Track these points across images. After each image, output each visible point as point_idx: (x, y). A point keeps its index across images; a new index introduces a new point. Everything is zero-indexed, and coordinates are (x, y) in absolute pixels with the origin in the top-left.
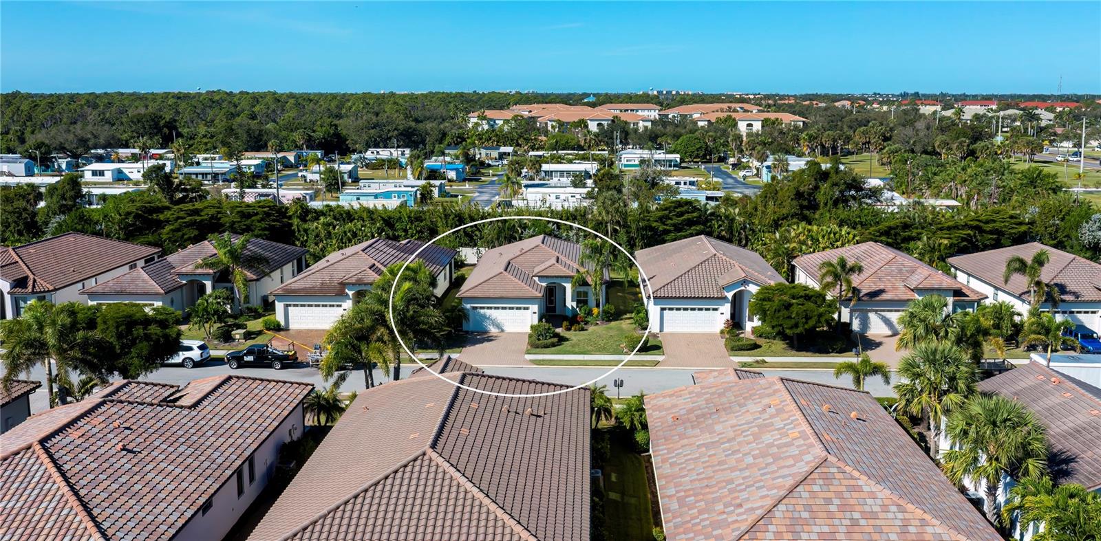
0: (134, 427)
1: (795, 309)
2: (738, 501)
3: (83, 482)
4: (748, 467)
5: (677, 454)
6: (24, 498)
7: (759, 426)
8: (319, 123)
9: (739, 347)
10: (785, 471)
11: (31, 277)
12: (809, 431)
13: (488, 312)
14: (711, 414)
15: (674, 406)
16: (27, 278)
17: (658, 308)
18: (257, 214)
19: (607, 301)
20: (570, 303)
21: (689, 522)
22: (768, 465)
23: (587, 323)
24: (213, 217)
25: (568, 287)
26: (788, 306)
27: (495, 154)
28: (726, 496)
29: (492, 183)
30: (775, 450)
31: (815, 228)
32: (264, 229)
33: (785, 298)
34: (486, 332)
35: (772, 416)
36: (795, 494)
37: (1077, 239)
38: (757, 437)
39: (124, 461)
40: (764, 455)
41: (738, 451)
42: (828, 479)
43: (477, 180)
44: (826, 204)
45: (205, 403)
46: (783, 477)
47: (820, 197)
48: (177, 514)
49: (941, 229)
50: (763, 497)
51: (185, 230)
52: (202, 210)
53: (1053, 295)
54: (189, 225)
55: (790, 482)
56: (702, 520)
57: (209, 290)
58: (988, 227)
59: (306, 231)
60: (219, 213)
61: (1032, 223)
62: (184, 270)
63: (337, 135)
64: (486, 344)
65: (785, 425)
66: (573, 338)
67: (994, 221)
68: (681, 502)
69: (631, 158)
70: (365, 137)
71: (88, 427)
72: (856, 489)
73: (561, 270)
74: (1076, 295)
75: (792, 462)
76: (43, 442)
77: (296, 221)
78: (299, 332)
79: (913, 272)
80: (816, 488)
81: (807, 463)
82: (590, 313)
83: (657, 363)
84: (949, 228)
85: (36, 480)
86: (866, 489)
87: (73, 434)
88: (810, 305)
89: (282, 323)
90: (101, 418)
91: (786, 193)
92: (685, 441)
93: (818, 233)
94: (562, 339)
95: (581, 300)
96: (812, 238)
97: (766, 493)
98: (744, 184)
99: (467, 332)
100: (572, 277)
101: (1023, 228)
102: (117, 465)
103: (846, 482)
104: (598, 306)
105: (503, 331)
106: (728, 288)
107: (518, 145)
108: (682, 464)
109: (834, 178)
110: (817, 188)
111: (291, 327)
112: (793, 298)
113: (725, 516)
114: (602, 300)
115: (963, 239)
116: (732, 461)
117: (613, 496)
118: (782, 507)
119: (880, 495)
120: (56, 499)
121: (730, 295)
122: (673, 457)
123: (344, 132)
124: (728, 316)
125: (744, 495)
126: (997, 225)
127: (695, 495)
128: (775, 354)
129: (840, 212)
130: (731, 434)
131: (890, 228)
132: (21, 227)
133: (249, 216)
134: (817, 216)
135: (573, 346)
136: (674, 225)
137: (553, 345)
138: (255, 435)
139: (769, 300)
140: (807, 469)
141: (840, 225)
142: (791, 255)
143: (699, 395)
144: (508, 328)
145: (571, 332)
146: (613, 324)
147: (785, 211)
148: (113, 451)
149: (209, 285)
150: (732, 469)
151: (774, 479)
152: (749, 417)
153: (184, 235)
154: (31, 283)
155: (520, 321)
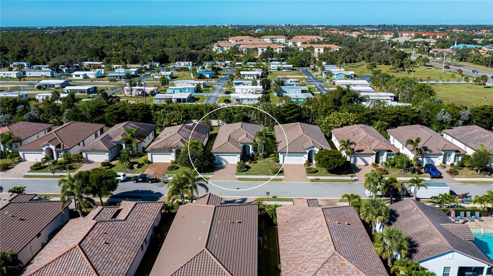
0: (107, 232)
1: (330, 161)
2: (305, 267)
3: (94, 260)
4: (310, 251)
5: (287, 239)
6: (76, 267)
7: (314, 232)
8: (157, 51)
9: (311, 172)
10: (321, 256)
11: (62, 143)
12: (330, 238)
13: (222, 157)
14: (298, 222)
15: (286, 215)
16: (60, 144)
17: (282, 155)
18: (138, 109)
19: (265, 150)
20: (251, 151)
21: (289, 273)
22: (316, 251)
23: (257, 159)
24: (123, 111)
25: (251, 146)
26: (328, 160)
27: (223, 64)
28: (302, 263)
29: (222, 79)
30: (318, 245)
31: (340, 113)
32: (142, 115)
33: (327, 156)
34: (222, 164)
35: (318, 228)
36: (324, 267)
37: (435, 118)
38: (313, 236)
39: (106, 249)
40: (314, 246)
41: (306, 242)
42: (335, 260)
43: (217, 77)
44: (344, 104)
45: (129, 217)
46: (321, 258)
47: (342, 101)
48: (124, 269)
49: (386, 115)
50: (314, 267)
52: (119, 108)
53: (423, 151)
54: (114, 114)
55: (322, 261)
56: (294, 273)
57: (124, 147)
58: (404, 114)
59: (157, 115)
60: (125, 108)
61: (419, 112)
62: (115, 140)
63: (164, 55)
64: (222, 170)
65: (323, 233)
66: (252, 167)
67: (405, 112)
68: (287, 262)
69: (274, 66)
70: (175, 58)
71: (93, 235)
72: (343, 265)
73: (248, 140)
74: (431, 151)
75: (323, 252)
76: (79, 244)
77: (152, 111)
78: (157, 163)
79: (373, 142)
80: (331, 264)
81: (329, 253)
82: (258, 155)
83: (281, 180)
84: (389, 115)
85: (79, 260)
86: (347, 265)
87: (89, 239)
88: (336, 159)
89: (150, 160)
90: (97, 230)
91: (330, 100)
92: (289, 234)
93: (341, 116)
94: (248, 168)
95: (255, 149)
96: (339, 118)
97: (314, 265)
98: (316, 79)
99: (215, 164)
100: (252, 143)
101: (416, 115)
102: (104, 251)
103: (340, 262)
104: (261, 152)
105: (228, 163)
106: (307, 149)
107: (232, 59)
108: (288, 244)
109: (348, 94)
110: (341, 97)
111: (154, 161)
112: (330, 156)
113: (301, 273)
114: (263, 149)
115: (394, 119)
116: (304, 248)
117: (266, 247)
118: (319, 272)
119: (351, 267)
120: (86, 267)
121: (308, 151)
122: (285, 241)
123: (167, 54)
124: (307, 158)
125: (307, 264)
126: (406, 114)
127: (292, 261)
128: (323, 175)
129: (349, 106)
130: (304, 234)
131: (367, 114)
132: (54, 112)
133: (136, 110)
134: (341, 108)
135: (252, 171)
136: (290, 114)
137: (245, 171)
138: (146, 229)
139: (321, 157)
140: (328, 256)
141: (349, 113)
142: (330, 128)
143: (295, 211)
144: (230, 162)
145: (252, 164)
146: (267, 159)
147: (329, 106)
148: (102, 245)
149: (124, 145)
150: (304, 251)
151: (318, 259)
152: (311, 226)
153: (113, 117)
154: (62, 146)
155: (233, 160)
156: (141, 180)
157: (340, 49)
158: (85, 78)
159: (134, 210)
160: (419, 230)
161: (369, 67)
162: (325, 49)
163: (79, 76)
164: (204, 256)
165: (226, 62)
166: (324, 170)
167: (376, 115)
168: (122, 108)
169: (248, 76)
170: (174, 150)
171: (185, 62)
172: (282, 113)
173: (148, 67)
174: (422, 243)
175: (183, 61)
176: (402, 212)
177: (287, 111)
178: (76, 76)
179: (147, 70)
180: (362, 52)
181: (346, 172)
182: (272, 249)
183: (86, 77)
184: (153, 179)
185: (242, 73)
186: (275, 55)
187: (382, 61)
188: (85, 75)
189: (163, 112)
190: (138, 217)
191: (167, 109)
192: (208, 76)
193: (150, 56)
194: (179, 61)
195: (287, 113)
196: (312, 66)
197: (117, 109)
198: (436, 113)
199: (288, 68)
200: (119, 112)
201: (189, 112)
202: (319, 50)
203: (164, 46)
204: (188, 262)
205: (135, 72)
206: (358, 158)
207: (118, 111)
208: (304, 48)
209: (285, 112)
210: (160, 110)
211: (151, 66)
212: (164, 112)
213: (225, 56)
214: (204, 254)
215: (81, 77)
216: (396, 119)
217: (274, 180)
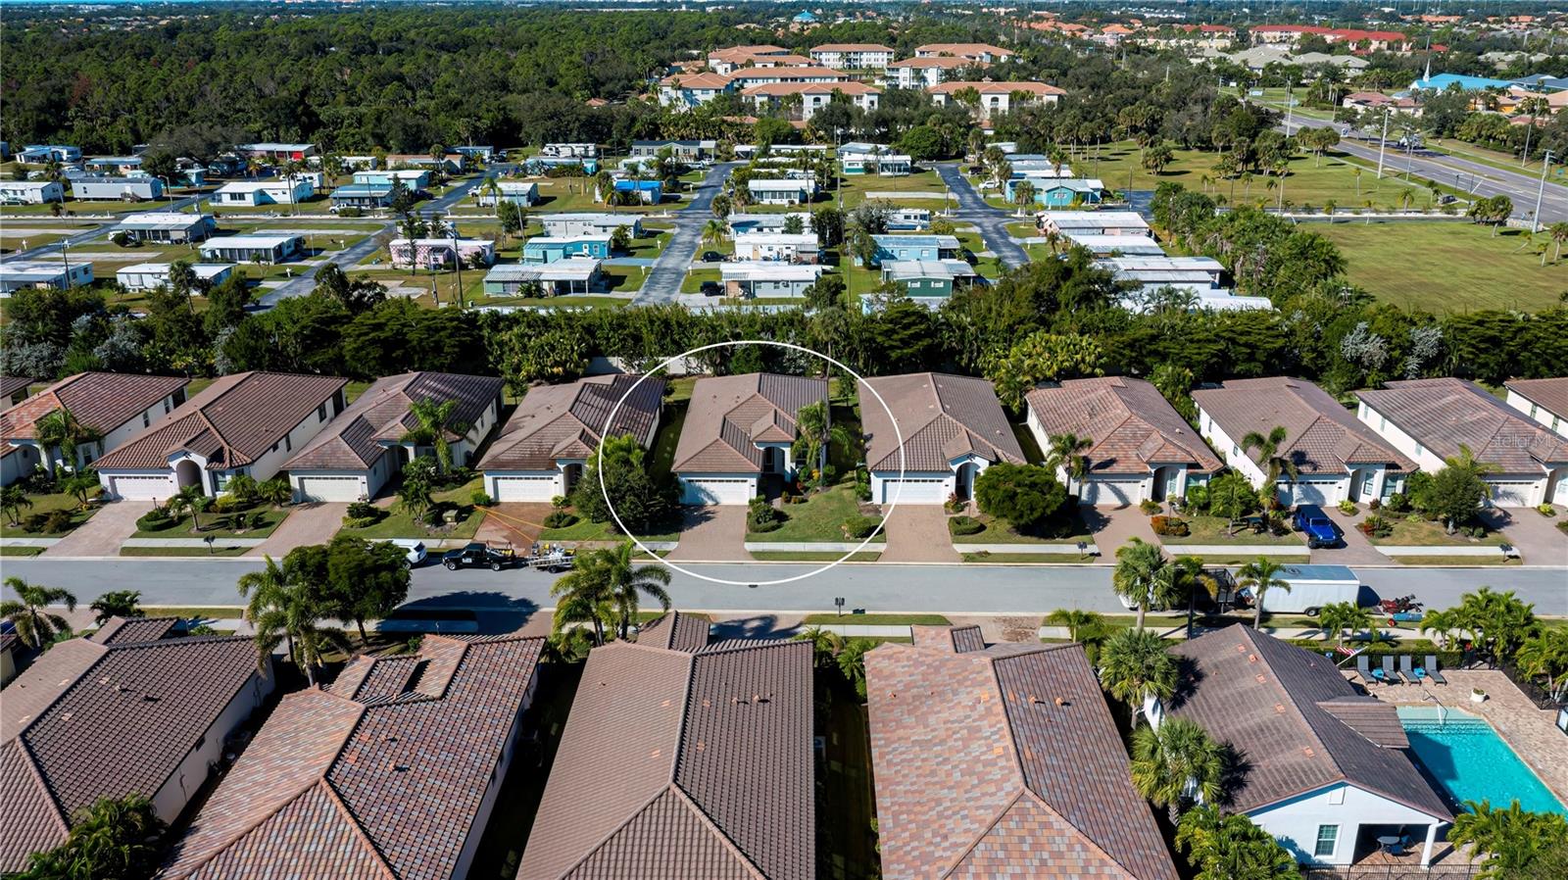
0: (398, 737)
1: (1020, 500)
2: (945, 831)
3: (370, 819)
4: (957, 785)
5: (895, 750)
6: (322, 841)
7: (969, 729)
8: (484, 106)
9: (965, 530)
10: (987, 801)
11: (227, 447)
12: (1012, 750)
13: (704, 485)
14: (927, 697)
15: (893, 675)
17: (881, 480)
18: (444, 328)
19: (829, 461)
20: (789, 465)
21: (901, 848)
22: (973, 787)
23: (806, 489)
24: (399, 332)
25: (787, 451)
26: (1013, 496)
28: (934, 822)
29: (694, 204)
30: (979, 768)
31: (1054, 337)
32: (454, 346)
33: (1010, 486)
34: (702, 505)
35: (982, 718)
36: (994, 831)
37: (1338, 351)
38: (966, 743)
39: (398, 785)
40: (969, 772)
41: (946, 760)
42: (1023, 814)
44: (1067, 305)
45: (453, 688)
46: (985, 808)
47: (1061, 297)
48: (453, 841)
49: (1192, 341)
50: (967, 831)
51: (370, 349)
52: (385, 324)
53: (1293, 465)
54: (373, 342)
55: (990, 818)
56: (913, 849)
57: (412, 457)
58: (1244, 339)
59: (501, 344)
60: (403, 325)
62: (384, 436)
64: (704, 525)
65: (993, 734)
66: (793, 515)
67: (1249, 333)
68: (895, 816)
71: (360, 746)
72: (1047, 825)
73: (782, 434)
74: (1315, 466)
75: (992, 789)
76: (327, 776)
77: (486, 333)
78: (510, 505)
79: (1147, 436)
80: (1012, 825)
81: (1008, 794)
82: (810, 477)
83: (877, 556)
84: (1199, 341)
85: (329, 820)
86: (1056, 826)
87: (350, 758)
88: (1036, 494)
89: (492, 496)
90: (368, 732)
91: (1024, 294)
92: (901, 732)
93: (1057, 344)
94: (781, 517)
95: (800, 458)
96: (1050, 350)
97: (968, 826)
98: (984, 206)
99: (683, 506)
100: (792, 444)
101: (1280, 342)
102: (393, 791)
103: (1039, 818)
104: (818, 466)
105: (717, 504)
106: (954, 462)
107: (721, 134)
108: (897, 764)
109: (1077, 276)
110: (1058, 286)
111: (502, 499)
112: (1019, 485)
113: (932, 848)
114: (823, 459)
115: (1213, 355)
116: (941, 776)
117: (835, 766)
118: (981, 846)
119: (1068, 833)
120: (351, 841)
121: (955, 468)
122: (888, 753)
124: (952, 488)
125: (950, 824)
126: (1252, 339)
127: (909, 813)
128: (999, 540)
129: (1082, 313)
130: (942, 734)
131: (1136, 340)
133: (437, 330)
134: (1057, 317)
135: (793, 529)
136: (901, 340)
137: (773, 528)
138: (503, 721)
139: (994, 487)
140: (1006, 803)
141: (1082, 334)
142: (1023, 389)
143: (917, 664)
144: (725, 501)
145: (792, 504)
146: (835, 489)
147: (1022, 313)
148: (386, 774)
149: (411, 450)
150: (942, 785)
151: (977, 808)
152: (960, 713)
153: (368, 354)
154: (227, 455)
155: (736, 494)
156: (469, 560)
157: (1060, 96)
158: (262, 203)
159: (464, 667)
160: (1258, 720)
161: (1150, 163)
162: (1014, 98)
163: (241, 196)
164: (670, 806)
165: (704, 144)
166: (1004, 525)
167: (1162, 344)
168: (394, 326)
169: (774, 197)
170: (562, 467)
171: (574, 146)
172: (879, 339)
173: (457, 161)
174: (1263, 758)
175: (566, 142)
176: (1216, 667)
177: (894, 331)
178: (233, 196)
179: (454, 172)
180: (1129, 108)
181: (1065, 531)
182: (853, 773)
183: (264, 199)
184: (505, 558)
185: (754, 185)
186: (855, 120)
187: (1191, 137)
188: (261, 193)
189: (517, 336)
190: (476, 685)
191: (529, 326)
192: (647, 195)
193: (460, 125)
194: (555, 141)
195: (895, 337)
196: (970, 157)
197: (379, 327)
198: (1341, 336)
199: (899, 167)
200: (386, 338)
201: (599, 333)
202: (995, 100)
203: (504, 86)
204: (628, 823)
205: (418, 180)
206: (1102, 487)
207: (382, 335)
208: (947, 95)
209: (888, 334)
210: (510, 328)
211: (467, 158)
212: (523, 336)
213: (699, 125)
214: (670, 799)
215: (249, 201)
216: (1223, 354)
217: (860, 557)
